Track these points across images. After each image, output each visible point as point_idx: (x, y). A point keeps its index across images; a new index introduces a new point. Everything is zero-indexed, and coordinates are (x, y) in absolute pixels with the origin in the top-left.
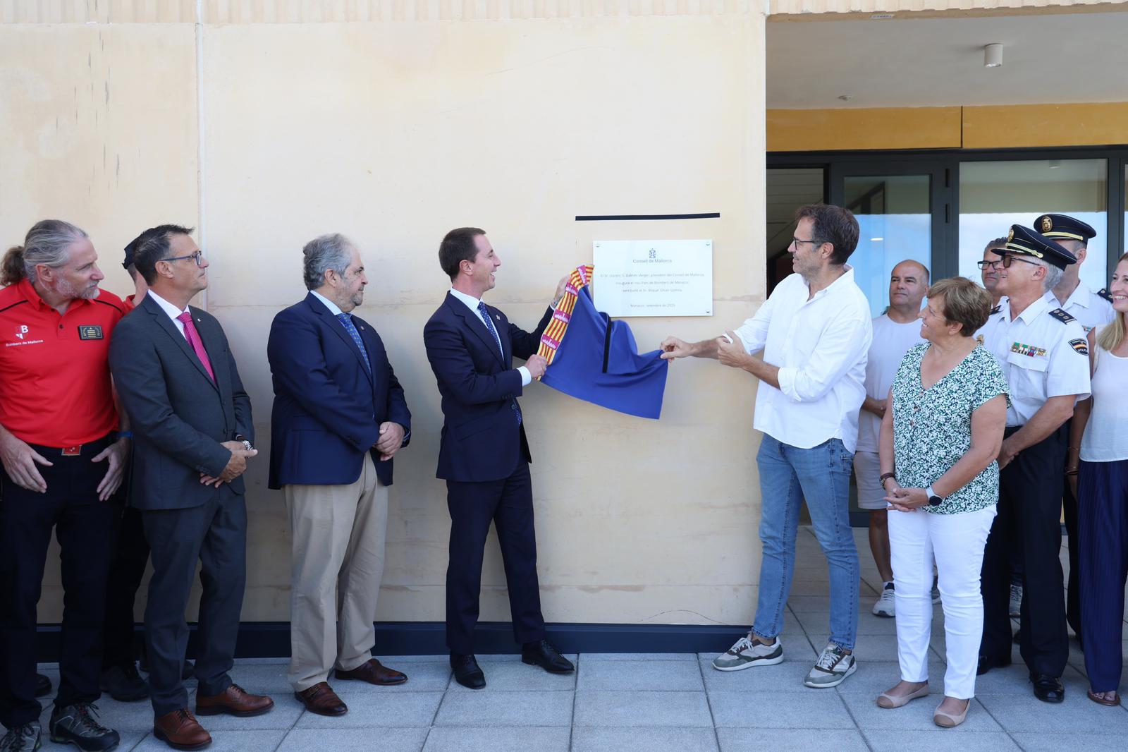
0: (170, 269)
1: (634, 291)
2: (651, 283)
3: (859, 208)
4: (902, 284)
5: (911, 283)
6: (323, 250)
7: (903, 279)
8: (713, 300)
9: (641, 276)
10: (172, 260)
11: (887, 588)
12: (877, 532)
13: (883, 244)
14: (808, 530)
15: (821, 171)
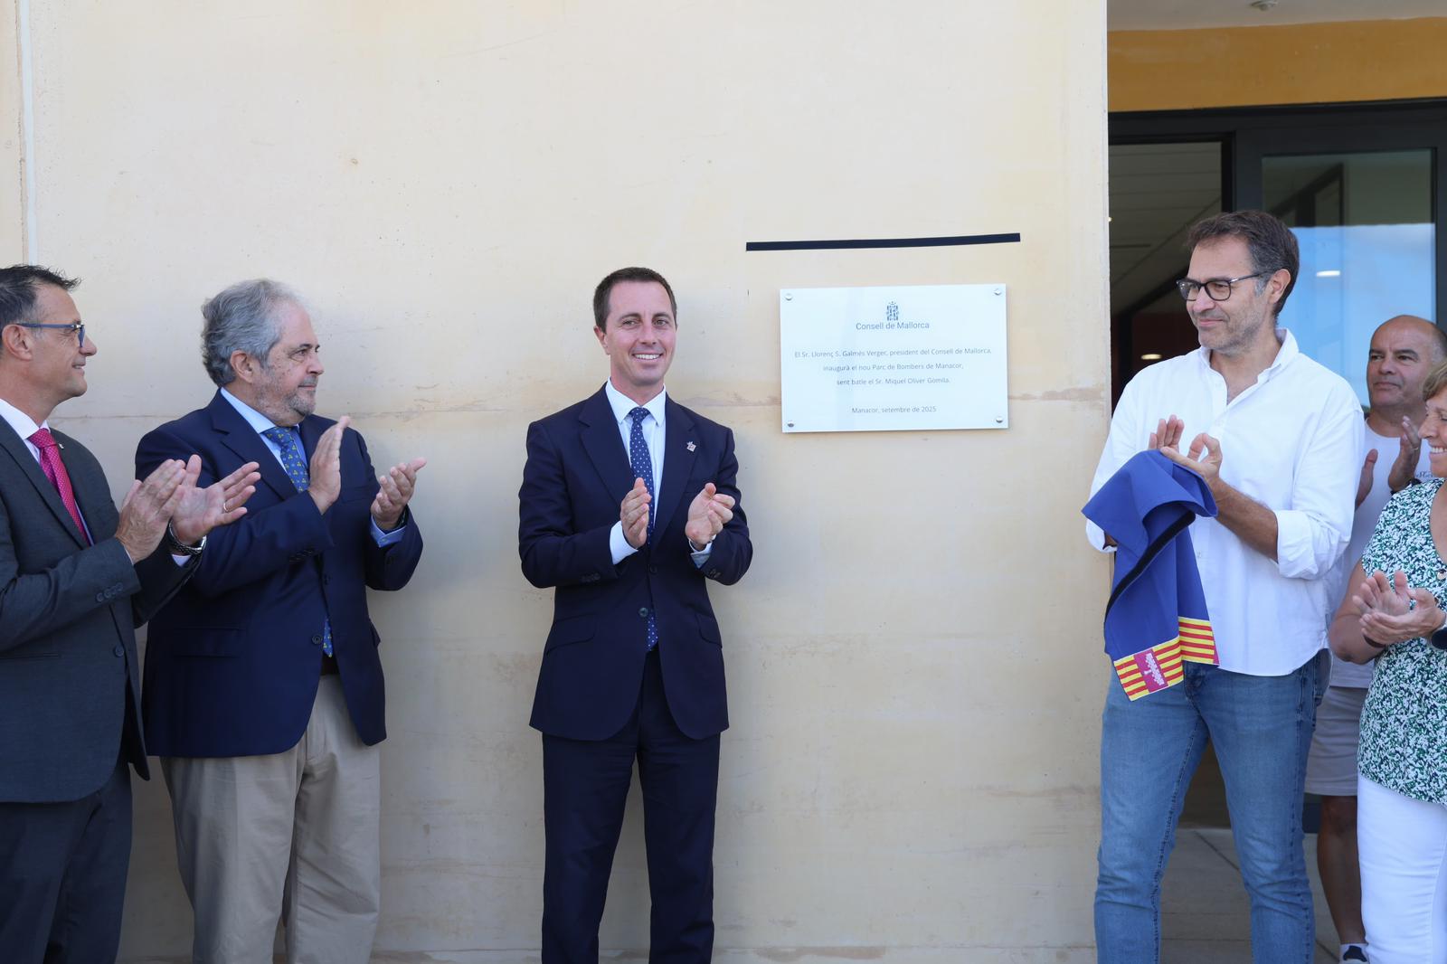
0: (29, 343)
1: (858, 382)
2: (891, 367)
3: (1292, 215)
4: (1389, 364)
5: (1407, 362)
6: (228, 315)
7: (1390, 355)
8: (1010, 398)
9: (870, 353)
10: (34, 326)
11: (1347, 956)
12: (1335, 843)
13: (1339, 283)
14: (1202, 838)
15: (1217, 146)
